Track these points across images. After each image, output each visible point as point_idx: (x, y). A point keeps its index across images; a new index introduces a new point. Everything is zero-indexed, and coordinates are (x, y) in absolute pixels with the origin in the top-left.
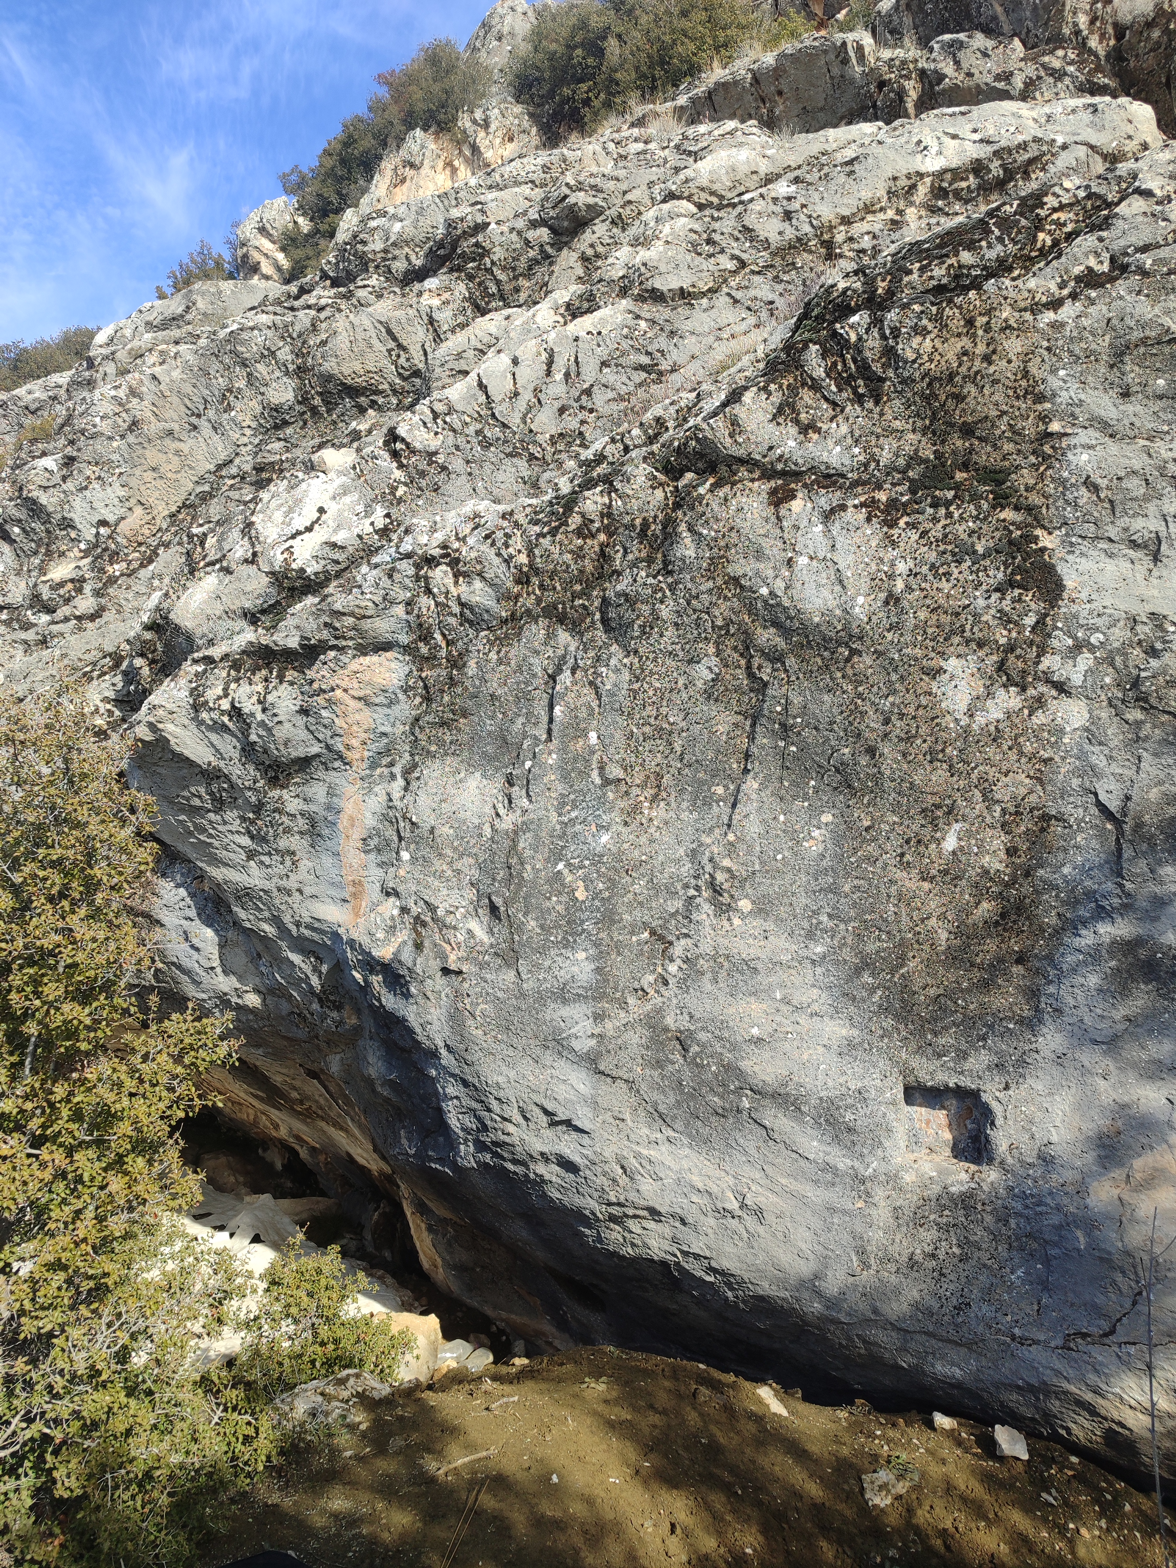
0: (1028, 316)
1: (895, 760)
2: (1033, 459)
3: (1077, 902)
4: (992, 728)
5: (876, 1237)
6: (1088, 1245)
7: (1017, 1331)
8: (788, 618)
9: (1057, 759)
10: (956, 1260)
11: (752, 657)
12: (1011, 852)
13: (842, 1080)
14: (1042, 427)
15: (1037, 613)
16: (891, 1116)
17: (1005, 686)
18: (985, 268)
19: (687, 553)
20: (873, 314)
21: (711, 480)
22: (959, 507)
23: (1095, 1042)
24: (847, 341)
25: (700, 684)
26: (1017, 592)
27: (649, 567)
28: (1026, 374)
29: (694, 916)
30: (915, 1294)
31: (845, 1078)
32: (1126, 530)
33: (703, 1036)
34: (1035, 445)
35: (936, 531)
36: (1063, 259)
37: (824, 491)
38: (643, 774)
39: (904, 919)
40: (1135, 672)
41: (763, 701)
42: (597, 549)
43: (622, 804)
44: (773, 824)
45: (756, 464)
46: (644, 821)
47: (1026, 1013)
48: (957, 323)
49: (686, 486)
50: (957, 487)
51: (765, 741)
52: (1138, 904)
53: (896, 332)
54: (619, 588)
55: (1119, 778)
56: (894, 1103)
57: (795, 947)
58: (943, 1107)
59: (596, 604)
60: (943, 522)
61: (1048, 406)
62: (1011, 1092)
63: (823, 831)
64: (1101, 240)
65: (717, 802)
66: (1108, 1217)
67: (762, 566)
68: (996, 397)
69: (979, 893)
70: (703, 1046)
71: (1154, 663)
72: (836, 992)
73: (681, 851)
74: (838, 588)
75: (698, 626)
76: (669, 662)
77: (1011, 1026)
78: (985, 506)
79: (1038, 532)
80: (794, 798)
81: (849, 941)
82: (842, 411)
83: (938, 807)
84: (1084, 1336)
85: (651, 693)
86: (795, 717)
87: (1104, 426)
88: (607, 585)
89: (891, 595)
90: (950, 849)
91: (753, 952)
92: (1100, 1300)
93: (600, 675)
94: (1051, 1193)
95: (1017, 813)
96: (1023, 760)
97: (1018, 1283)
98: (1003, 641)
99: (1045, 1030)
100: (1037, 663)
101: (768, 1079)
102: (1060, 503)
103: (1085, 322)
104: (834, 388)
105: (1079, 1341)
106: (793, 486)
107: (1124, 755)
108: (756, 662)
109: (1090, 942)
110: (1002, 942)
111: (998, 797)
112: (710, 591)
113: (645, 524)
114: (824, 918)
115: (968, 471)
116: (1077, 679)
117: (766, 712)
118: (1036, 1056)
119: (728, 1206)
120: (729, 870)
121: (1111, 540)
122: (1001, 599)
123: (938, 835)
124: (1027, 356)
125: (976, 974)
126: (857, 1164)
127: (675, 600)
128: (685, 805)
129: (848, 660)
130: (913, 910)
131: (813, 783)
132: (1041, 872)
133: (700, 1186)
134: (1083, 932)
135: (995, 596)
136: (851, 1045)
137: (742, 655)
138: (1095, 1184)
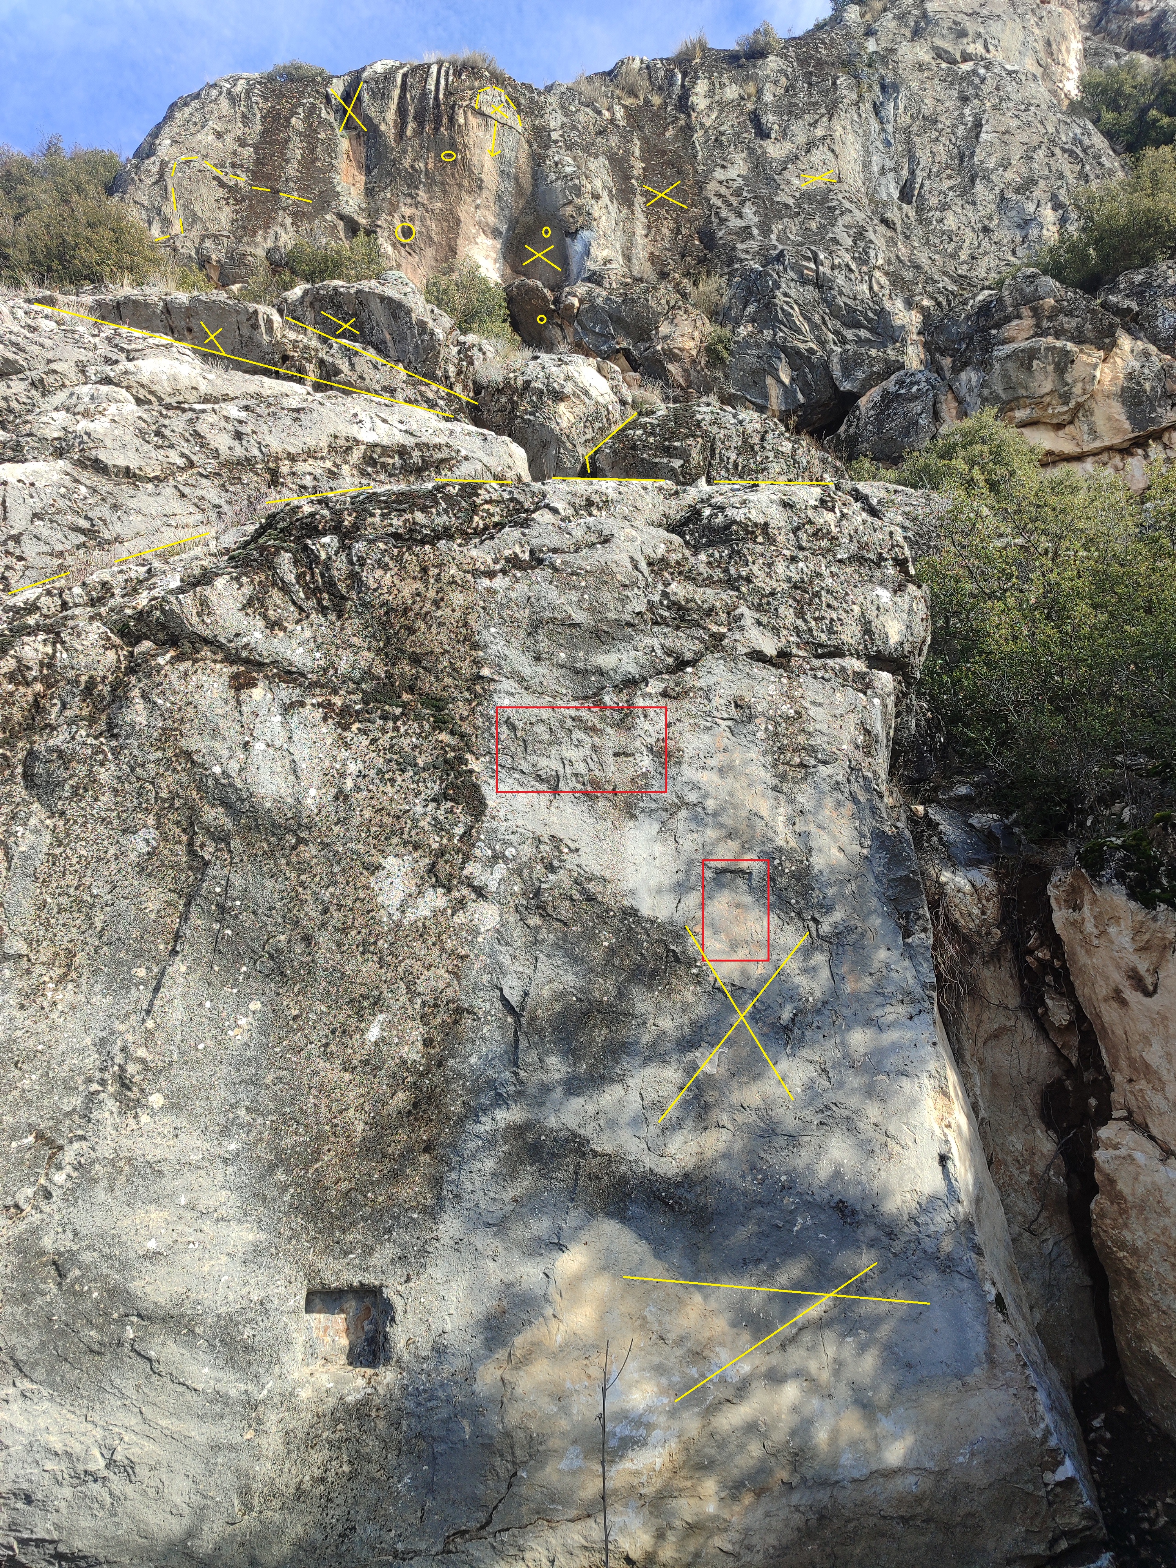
0: (469, 577)
1: (329, 950)
2: (467, 695)
3: (480, 1090)
4: (420, 924)
5: (263, 1469)
6: (473, 1433)
7: (400, 1546)
8: (240, 799)
9: (472, 956)
10: (344, 1480)
11: (195, 833)
12: (428, 1042)
13: (243, 1292)
14: (475, 670)
15: (465, 824)
16: (292, 1326)
17: (433, 886)
18: (433, 530)
19: (138, 719)
20: (342, 541)
21: (172, 653)
22: (404, 723)
23: (488, 1225)
24: (318, 557)
25: (133, 856)
26: (449, 804)
27: (90, 726)
28: (466, 624)
29: (95, 1115)
30: (299, 1529)
31: (247, 1289)
32: (534, 765)
33: (87, 1257)
34: (469, 684)
35: (384, 741)
36: (496, 541)
37: (284, 685)
38: (51, 950)
39: (324, 1110)
40: (537, 883)
41: (202, 880)
42: (30, 698)
43: (20, 984)
44: (198, 1011)
45: (221, 646)
46: (45, 1004)
47: (429, 1202)
48: (414, 568)
49: (143, 653)
50: (404, 705)
51: (199, 922)
52: (529, 1091)
53: (362, 561)
54: (51, 743)
55: (520, 975)
56: (296, 1312)
57: (206, 1145)
58: (342, 1311)
59: (20, 756)
60: (390, 734)
61: (481, 653)
62: (412, 1284)
63: (250, 1019)
64: (524, 535)
65: (137, 985)
66: (491, 1399)
67: (217, 745)
68: (440, 637)
69: (396, 1082)
70: (86, 1268)
71: (552, 877)
72: (247, 1193)
73: (88, 1040)
74: (292, 778)
75: (140, 795)
76: (101, 829)
77: (415, 1216)
78: (427, 727)
79: (468, 756)
80: (223, 984)
81: (266, 1137)
82: (308, 617)
83: (365, 997)
84: (462, 1533)
85: (74, 860)
86: (234, 900)
87: (521, 679)
88: (37, 737)
89: (340, 792)
90: (373, 1039)
91: (159, 1153)
92: (480, 1490)
93: (15, 834)
94: (442, 1385)
95: (436, 1006)
96: (444, 956)
97: (404, 1491)
98: (435, 846)
99: (445, 1217)
100: (463, 868)
101: (161, 1300)
102: (486, 735)
103: (513, 595)
104: (302, 595)
105: (459, 1540)
106: (254, 674)
107: (523, 956)
108: (199, 839)
109: (488, 1128)
110: (413, 1131)
111: (420, 989)
112: (158, 761)
113: (92, 683)
114: (242, 1112)
115: (413, 694)
116: (493, 886)
117: (204, 892)
118: (437, 1244)
119: (91, 1467)
120: (143, 1061)
121: (522, 772)
122: (437, 809)
123: (363, 1025)
124: (468, 610)
125: (388, 1165)
126: (250, 1387)
127: (117, 765)
128: (98, 987)
129: (294, 848)
130: (332, 1102)
131: (244, 969)
132: (451, 1062)
133: (59, 1447)
134: (483, 1119)
135: (432, 805)
136: (257, 1250)
137: (184, 831)
138: (482, 1368)
